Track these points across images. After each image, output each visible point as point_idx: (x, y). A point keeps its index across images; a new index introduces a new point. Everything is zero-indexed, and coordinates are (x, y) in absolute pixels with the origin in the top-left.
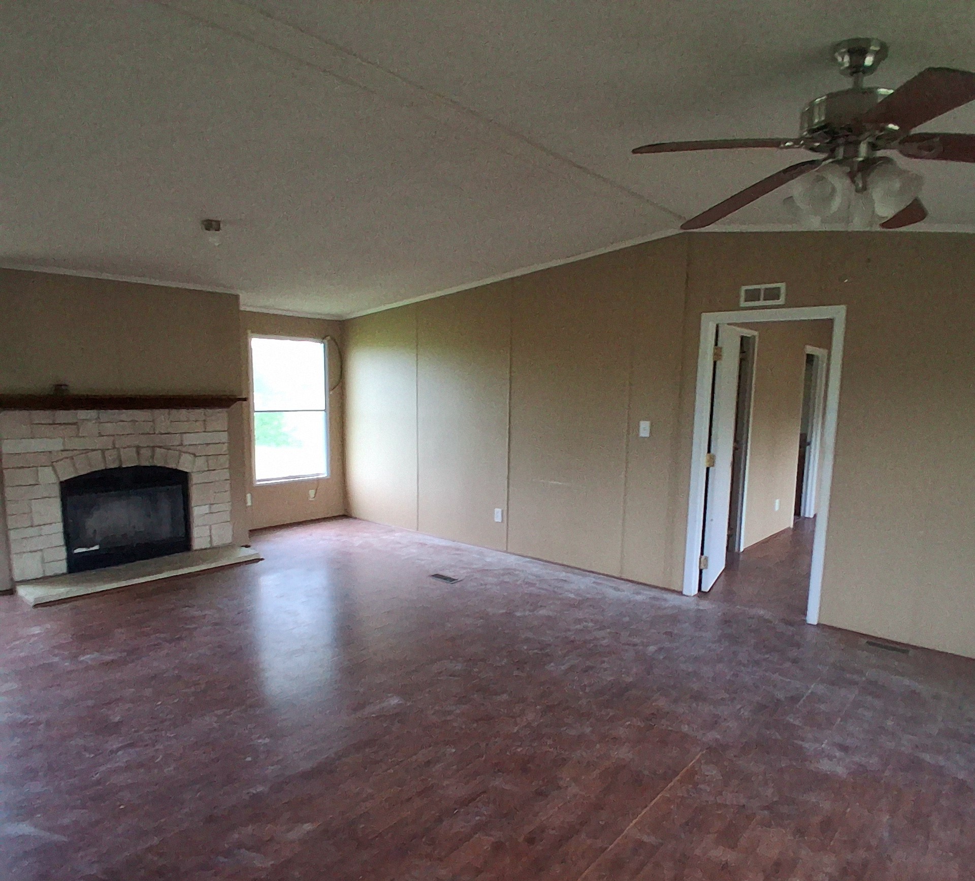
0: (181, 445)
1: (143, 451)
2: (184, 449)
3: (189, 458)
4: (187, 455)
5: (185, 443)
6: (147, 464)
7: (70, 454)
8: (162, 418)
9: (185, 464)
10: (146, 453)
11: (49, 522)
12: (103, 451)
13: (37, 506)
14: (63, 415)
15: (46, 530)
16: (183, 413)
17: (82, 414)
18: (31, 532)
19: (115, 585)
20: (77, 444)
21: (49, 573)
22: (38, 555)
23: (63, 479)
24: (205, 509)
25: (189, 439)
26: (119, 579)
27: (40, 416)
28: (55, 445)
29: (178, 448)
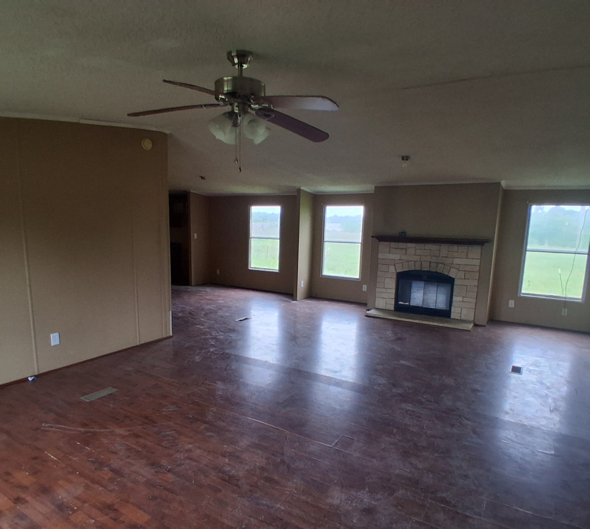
0: (453, 264)
1: (432, 264)
2: (453, 266)
3: (455, 270)
4: (454, 270)
5: (454, 263)
6: (434, 271)
7: (402, 261)
8: (444, 249)
9: (452, 274)
10: (433, 265)
11: (390, 288)
12: (415, 262)
13: (387, 280)
14: (402, 245)
15: (389, 291)
16: (455, 248)
17: (409, 245)
18: (384, 290)
19: (395, 318)
20: (405, 257)
21: (387, 308)
22: (385, 300)
23: (398, 271)
24: (460, 299)
25: (456, 261)
26: (399, 317)
27: (393, 244)
28: (396, 257)
29: (450, 265)
